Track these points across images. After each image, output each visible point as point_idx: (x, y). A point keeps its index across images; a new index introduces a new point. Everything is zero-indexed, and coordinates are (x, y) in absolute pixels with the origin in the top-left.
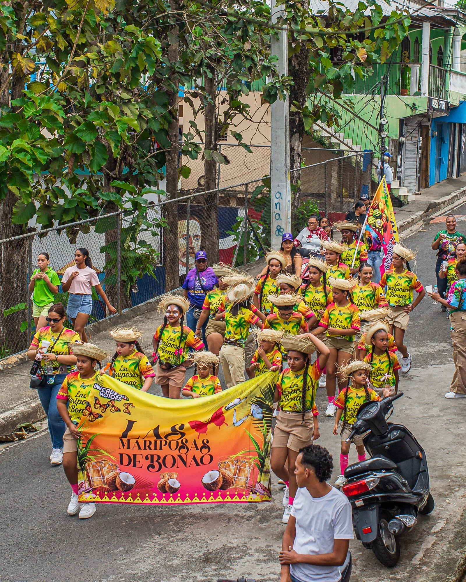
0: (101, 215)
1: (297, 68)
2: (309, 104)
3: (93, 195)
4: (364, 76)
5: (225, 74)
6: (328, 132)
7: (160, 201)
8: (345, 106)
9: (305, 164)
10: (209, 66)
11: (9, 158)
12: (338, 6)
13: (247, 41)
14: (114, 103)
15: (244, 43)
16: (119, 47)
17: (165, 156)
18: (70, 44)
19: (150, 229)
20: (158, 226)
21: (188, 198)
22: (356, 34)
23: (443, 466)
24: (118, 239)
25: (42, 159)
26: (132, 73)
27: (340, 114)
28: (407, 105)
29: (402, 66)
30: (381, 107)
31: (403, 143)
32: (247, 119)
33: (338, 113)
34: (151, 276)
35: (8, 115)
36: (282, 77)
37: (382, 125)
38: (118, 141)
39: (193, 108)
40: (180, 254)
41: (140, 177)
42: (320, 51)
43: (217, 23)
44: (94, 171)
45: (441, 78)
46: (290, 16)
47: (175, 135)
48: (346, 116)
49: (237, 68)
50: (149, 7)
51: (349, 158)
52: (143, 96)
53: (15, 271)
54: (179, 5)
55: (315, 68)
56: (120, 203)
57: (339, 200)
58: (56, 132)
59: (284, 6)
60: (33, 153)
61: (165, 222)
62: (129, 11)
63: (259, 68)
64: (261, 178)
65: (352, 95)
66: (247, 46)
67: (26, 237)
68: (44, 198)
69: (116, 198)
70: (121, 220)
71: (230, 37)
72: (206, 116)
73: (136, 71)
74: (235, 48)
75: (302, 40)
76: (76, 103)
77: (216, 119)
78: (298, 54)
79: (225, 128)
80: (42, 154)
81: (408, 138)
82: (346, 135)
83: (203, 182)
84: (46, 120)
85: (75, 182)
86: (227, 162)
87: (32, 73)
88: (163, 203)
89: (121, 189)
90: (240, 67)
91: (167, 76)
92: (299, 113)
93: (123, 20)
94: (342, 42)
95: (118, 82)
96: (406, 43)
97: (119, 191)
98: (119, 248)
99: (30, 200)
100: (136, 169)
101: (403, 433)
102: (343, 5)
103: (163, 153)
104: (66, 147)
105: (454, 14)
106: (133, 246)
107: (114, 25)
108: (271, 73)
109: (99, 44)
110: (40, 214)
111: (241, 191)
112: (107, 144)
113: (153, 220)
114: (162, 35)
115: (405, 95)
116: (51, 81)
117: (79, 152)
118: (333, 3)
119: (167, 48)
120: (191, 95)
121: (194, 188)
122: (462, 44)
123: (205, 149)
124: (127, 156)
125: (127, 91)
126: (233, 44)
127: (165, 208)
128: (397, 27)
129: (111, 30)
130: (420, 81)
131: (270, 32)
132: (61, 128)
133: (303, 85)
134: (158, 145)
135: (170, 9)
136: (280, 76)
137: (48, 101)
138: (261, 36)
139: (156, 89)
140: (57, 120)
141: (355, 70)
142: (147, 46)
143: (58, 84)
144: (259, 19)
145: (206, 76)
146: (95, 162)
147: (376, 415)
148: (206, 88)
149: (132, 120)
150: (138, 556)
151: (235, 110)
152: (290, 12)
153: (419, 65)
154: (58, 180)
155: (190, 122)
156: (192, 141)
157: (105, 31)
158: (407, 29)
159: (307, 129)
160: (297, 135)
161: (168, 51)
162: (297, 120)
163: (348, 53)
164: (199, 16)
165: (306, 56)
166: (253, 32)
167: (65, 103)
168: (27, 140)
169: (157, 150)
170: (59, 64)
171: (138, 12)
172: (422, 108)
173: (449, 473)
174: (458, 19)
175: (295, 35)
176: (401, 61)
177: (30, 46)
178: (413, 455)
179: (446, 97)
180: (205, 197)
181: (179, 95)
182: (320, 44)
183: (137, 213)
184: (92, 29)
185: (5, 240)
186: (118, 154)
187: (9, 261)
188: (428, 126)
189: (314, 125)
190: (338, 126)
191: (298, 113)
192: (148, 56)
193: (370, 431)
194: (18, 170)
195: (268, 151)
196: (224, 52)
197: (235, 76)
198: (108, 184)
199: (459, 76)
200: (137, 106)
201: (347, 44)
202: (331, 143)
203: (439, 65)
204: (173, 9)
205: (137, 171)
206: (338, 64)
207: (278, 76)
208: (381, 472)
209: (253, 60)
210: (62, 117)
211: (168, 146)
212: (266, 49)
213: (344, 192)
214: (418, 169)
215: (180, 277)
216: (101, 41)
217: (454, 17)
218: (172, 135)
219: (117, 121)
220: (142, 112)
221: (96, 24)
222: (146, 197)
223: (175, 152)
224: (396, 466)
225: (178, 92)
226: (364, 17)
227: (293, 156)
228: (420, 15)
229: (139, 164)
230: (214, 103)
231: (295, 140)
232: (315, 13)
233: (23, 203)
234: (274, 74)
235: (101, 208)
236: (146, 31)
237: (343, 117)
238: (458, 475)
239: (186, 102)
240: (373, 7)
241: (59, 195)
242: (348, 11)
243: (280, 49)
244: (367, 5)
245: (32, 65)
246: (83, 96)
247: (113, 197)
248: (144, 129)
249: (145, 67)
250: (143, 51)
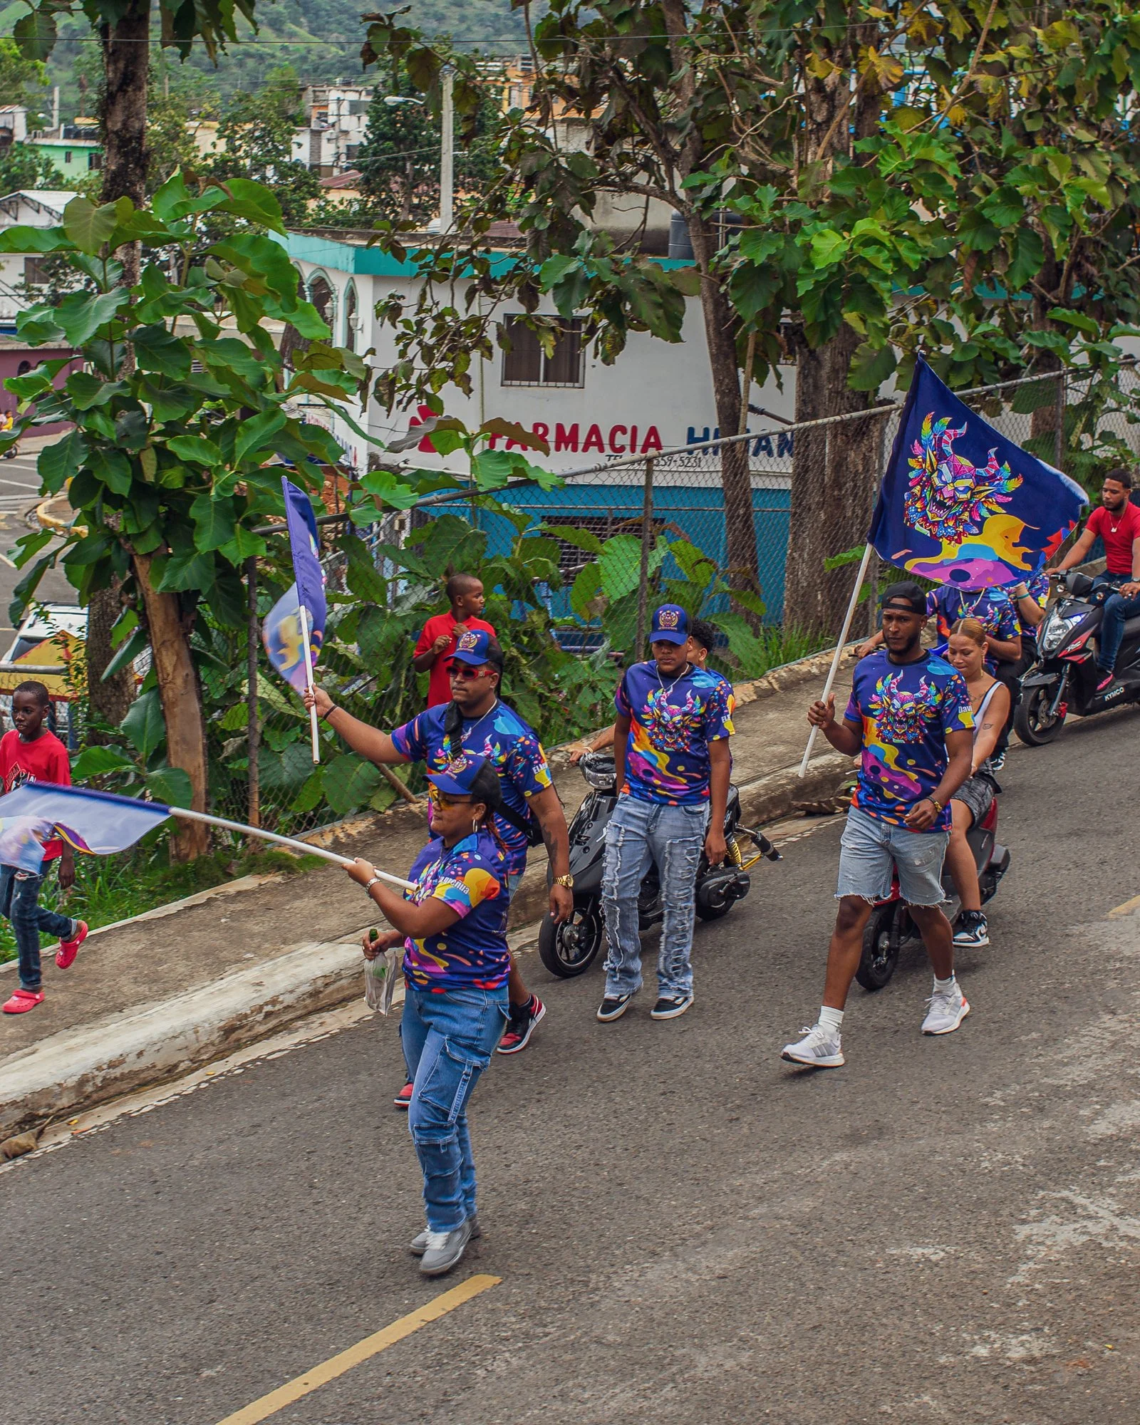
0: (1027, 376)
3: (1012, 337)
11: (847, 256)
14: (1061, 151)
16: (1074, 32)
18: (976, 32)
19: (1124, 409)
24: (1059, 426)
25: (913, 260)
26: (1099, 88)
35: (847, 170)
38: (1066, 227)
41: (1107, 304)
44: (1013, 289)
52: (1120, 140)
53: (850, 485)
56: (1065, 354)
58: (940, 209)
60: (895, 247)
67: (875, 415)
68: (913, 340)
69: (1057, 343)
70: (1066, 388)
73: (1107, 86)
76: (984, 150)
80: (912, 250)
84: (922, 182)
85: (975, 309)
87: (896, 88)
89: (1069, 326)
95: (1071, 108)
97: (1065, 329)
98: (1059, 445)
99: (885, 342)
100: (1100, 287)
104: (960, 238)
106: (1087, 441)
109: (1034, 29)
110: (904, 371)
112: (1042, 236)
113: (1133, 391)
116: (934, 106)
117: (986, 248)
124: (1083, 262)
125: (1089, 125)
129: (1060, 2)
132: (952, 198)
137: (929, 143)
140: (943, 181)
142: (1132, 32)
143: (949, 110)
146: (1018, 269)
149: (1095, 185)
150: (1069, 1053)
154: (942, 308)
157: (1046, 5)
167: (960, 149)
168: (883, 221)
170: (951, 72)
177: (893, 34)
183: (1098, 377)
185: (832, 419)
186: (1066, 253)
187: (839, 464)
192: (1135, 52)
194: (864, 281)
198: (1043, 317)
200: (1107, 158)
205: (1102, 292)
210: (955, 177)
216: (1039, 26)
219: (1066, 186)
220: (1118, 169)
222: (1118, 342)
229: (1107, 278)
233: (871, 346)
235: (1027, 363)
241: (943, 336)
245: (897, 71)
246: (998, 137)
247: (1051, 340)
248: (1121, 204)
249: (1127, 77)
250: (1125, 42)
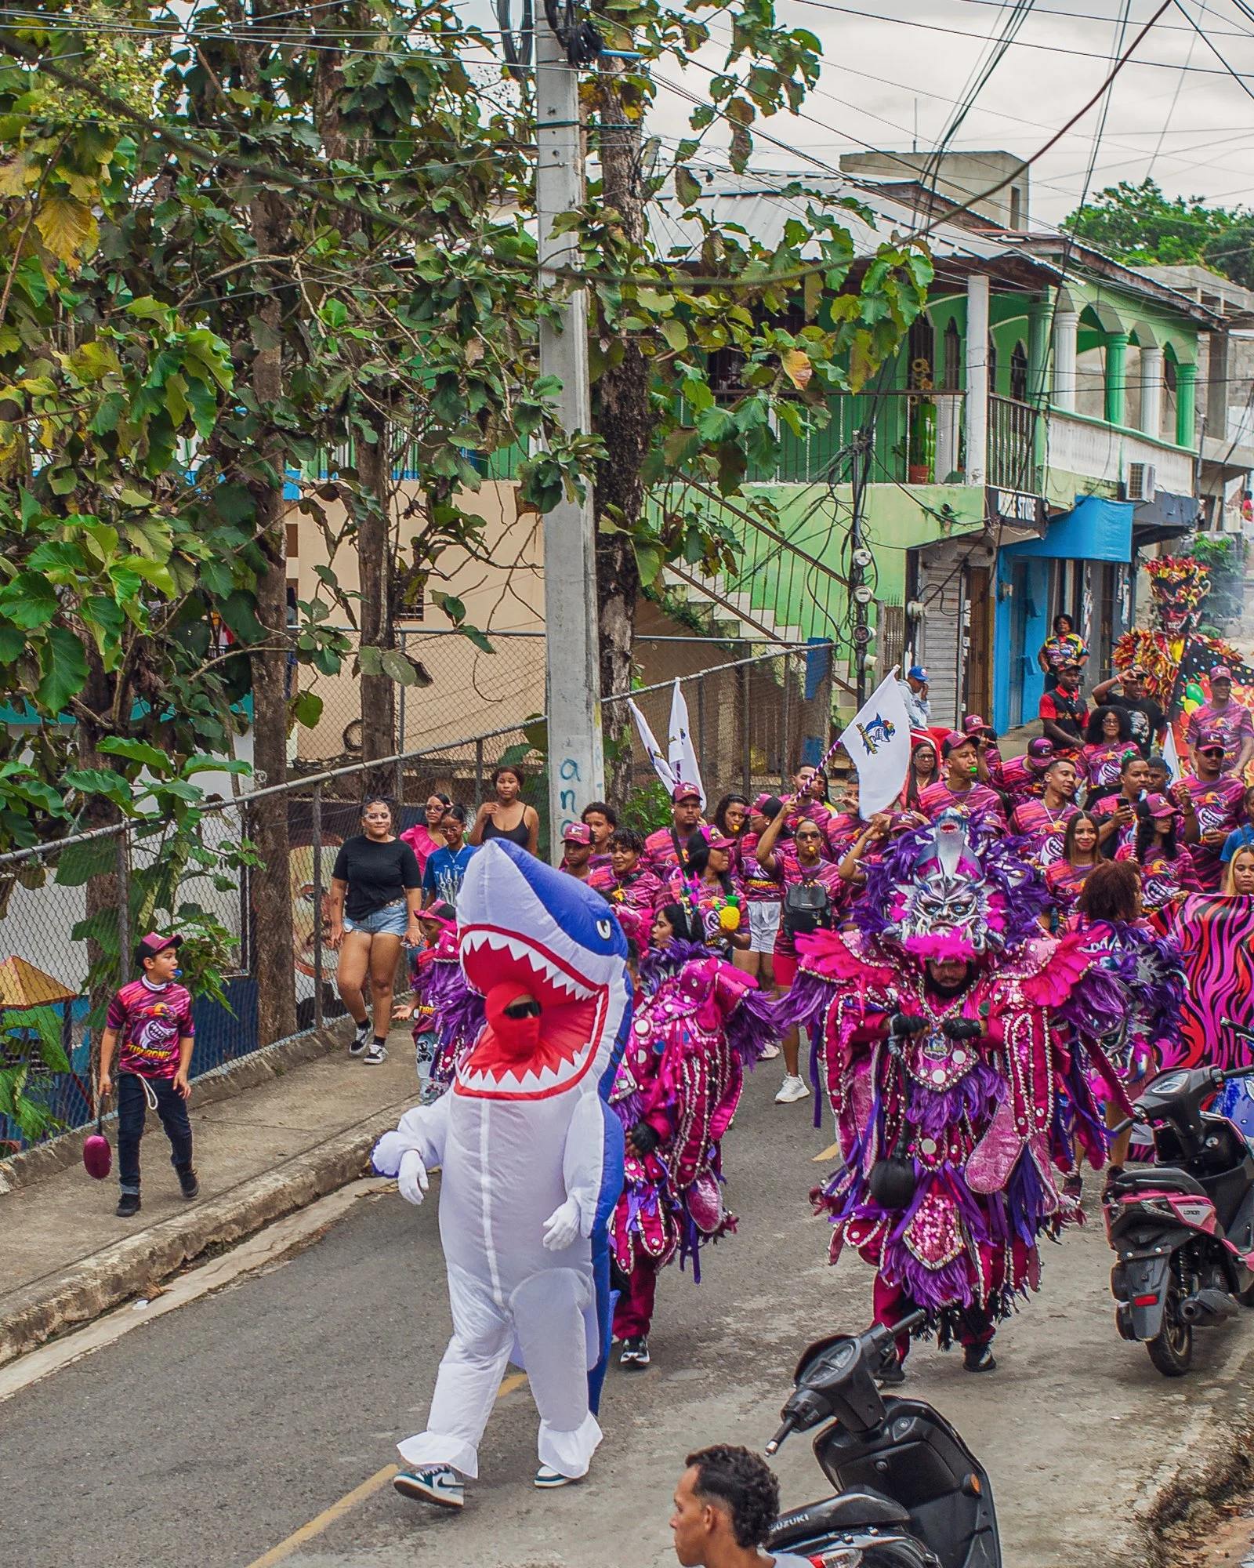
0: (75, 834)
1: (615, 409)
2: (651, 513)
3: (51, 780)
4: (804, 428)
5: (415, 431)
6: (705, 591)
7: (237, 792)
8: (753, 515)
9: (643, 683)
10: (367, 411)
12: (727, 234)
13: (474, 336)
14: (103, 520)
15: (464, 344)
16: (111, 358)
17: (249, 665)
19: (211, 871)
20: (234, 862)
21: (316, 783)
22: (779, 311)
23: (1040, 1515)
24: (123, 901)
26: (150, 434)
27: (740, 539)
28: (927, 511)
29: (913, 399)
30: (855, 517)
31: (918, 618)
32: (478, 558)
33: (732, 535)
34: (217, 1001)
36: (573, 437)
37: (856, 569)
38: (116, 624)
39: (327, 529)
40: (298, 941)
41: (180, 726)
42: (677, 362)
43: (388, 288)
44: (49, 711)
45: (1021, 433)
46: (593, 264)
47: (277, 608)
48: (755, 546)
49: (446, 415)
50: (195, 247)
51: (767, 661)
52: (185, 500)
54: (281, 239)
55: (667, 411)
56: (126, 799)
57: (740, 780)
59: (575, 236)
61: (251, 851)
62: (141, 261)
63: (507, 413)
64: (522, 722)
65: (772, 484)
66: (473, 352)
69: (114, 785)
70: (130, 847)
71: (424, 327)
72: (361, 551)
73: (161, 428)
74: (440, 359)
75: (630, 332)
77: (391, 559)
78: (616, 372)
79: (415, 583)
81: (932, 604)
82: (758, 597)
83: (356, 738)
86: (423, 678)
88: (248, 796)
89: (128, 760)
90: (456, 411)
91: (250, 441)
92: (623, 538)
93: (123, 284)
94: (740, 333)
95: (113, 460)
96: (920, 335)
97: (124, 766)
98: (125, 926)
100: (168, 704)
101: (927, 1426)
102: (741, 230)
103: (244, 659)
105: (1057, 250)
106: (163, 918)
107: (99, 300)
108: (541, 428)
109: (56, 354)
111: (463, 763)
112: (85, 636)
113: (222, 845)
114: (231, 325)
115: (921, 482)
118: (715, 224)
119: (249, 363)
120: (318, 493)
121: (332, 755)
122: (1080, 334)
123: (362, 644)
124: (143, 669)
125: (140, 483)
126: (434, 347)
127: (252, 813)
128: (894, 289)
129: (90, 313)
130: (962, 443)
131: (538, 312)
133: (635, 459)
134: (230, 637)
135: (254, 251)
136: (569, 433)
138: (511, 322)
139: (222, 479)
141: (778, 413)
142: (189, 354)
144: (505, 274)
145: (360, 440)
146: (53, 685)
147: (851, 1374)
148: (362, 474)
149: (152, 566)
151: (445, 532)
152: (593, 252)
153: (960, 398)
155: (319, 569)
156: (323, 623)
157: (72, 318)
158: (924, 295)
159: (645, 581)
160: (619, 600)
161: (251, 370)
162: (619, 556)
163: (758, 365)
164: (337, 268)
165: (641, 378)
166: (489, 311)
169: (228, 649)
171: (165, 261)
172: (971, 518)
173: (1056, 1535)
174: (1068, 263)
175: (609, 317)
176: (909, 388)
178: (955, 1485)
179: (1035, 484)
180: (365, 778)
181: (285, 494)
182: (678, 341)
183: (172, 828)
184: (36, 310)
186: (118, 661)
188: (988, 569)
189: (666, 571)
190: (734, 571)
191: (621, 538)
192: (196, 383)
193: (832, 1420)
195: (539, 648)
196: (409, 369)
197: (443, 436)
198: (92, 748)
199: (1072, 426)
200: (167, 527)
201: (757, 339)
202: (713, 623)
203: (1017, 397)
204: (262, 252)
205: (172, 710)
206: (731, 399)
207: (563, 434)
208: (866, 1533)
209: (489, 390)
211: (258, 639)
212: (526, 358)
213: (756, 759)
214: (961, 691)
215: (298, 1007)
216: (64, 347)
217: (1056, 258)
218: (269, 606)
219: (112, 569)
220: (183, 542)
221: (48, 299)
222: (197, 780)
223: (276, 656)
224: (907, 1517)
225: (281, 486)
226: (802, 263)
227: (610, 659)
228: (961, 254)
229: (177, 691)
230: (385, 515)
231: (615, 614)
232: (662, 254)
234: (551, 429)
235: (74, 815)
236: (190, 314)
237: (749, 548)
238: (1082, 1539)
239: (304, 512)
240: (827, 235)
242: (756, 246)
243: (568, 357)
244: (810, 227)
246: (16, 503)
247: (104, 782)
248: (189, 590)
249: (188, 415)
250: (181, 369)
